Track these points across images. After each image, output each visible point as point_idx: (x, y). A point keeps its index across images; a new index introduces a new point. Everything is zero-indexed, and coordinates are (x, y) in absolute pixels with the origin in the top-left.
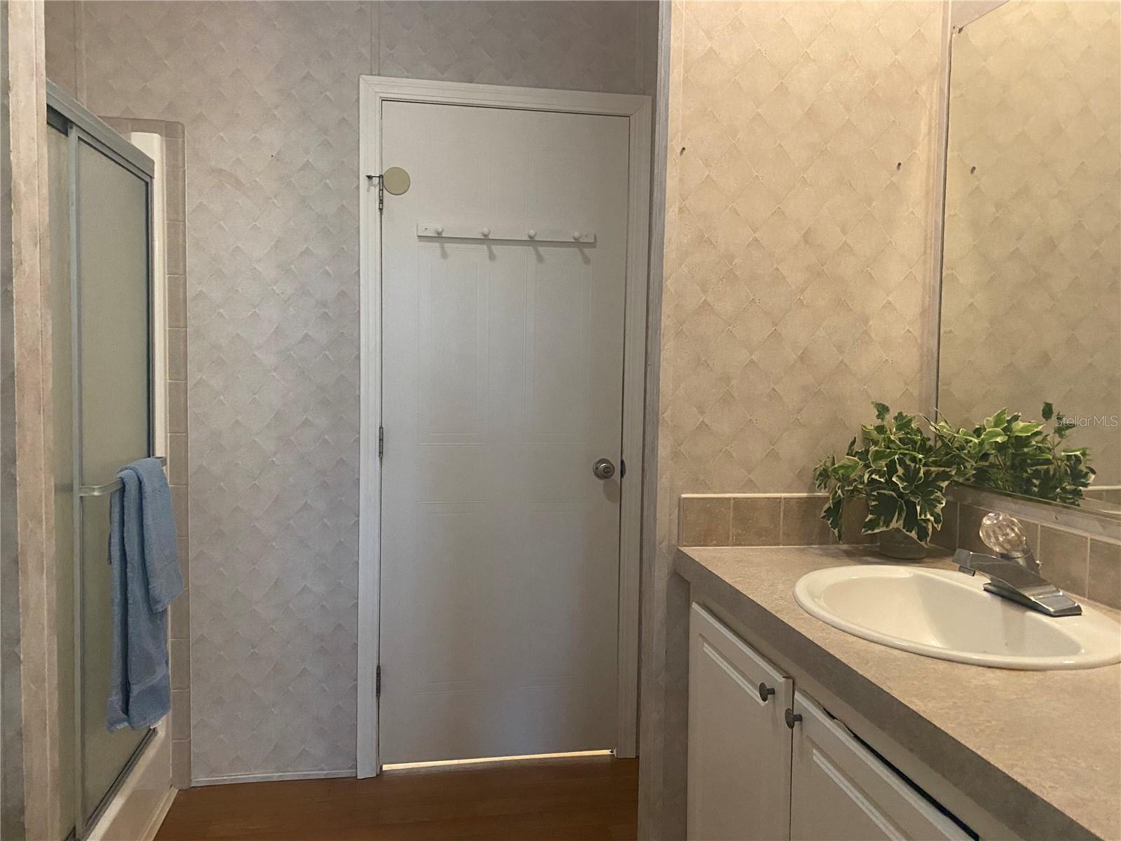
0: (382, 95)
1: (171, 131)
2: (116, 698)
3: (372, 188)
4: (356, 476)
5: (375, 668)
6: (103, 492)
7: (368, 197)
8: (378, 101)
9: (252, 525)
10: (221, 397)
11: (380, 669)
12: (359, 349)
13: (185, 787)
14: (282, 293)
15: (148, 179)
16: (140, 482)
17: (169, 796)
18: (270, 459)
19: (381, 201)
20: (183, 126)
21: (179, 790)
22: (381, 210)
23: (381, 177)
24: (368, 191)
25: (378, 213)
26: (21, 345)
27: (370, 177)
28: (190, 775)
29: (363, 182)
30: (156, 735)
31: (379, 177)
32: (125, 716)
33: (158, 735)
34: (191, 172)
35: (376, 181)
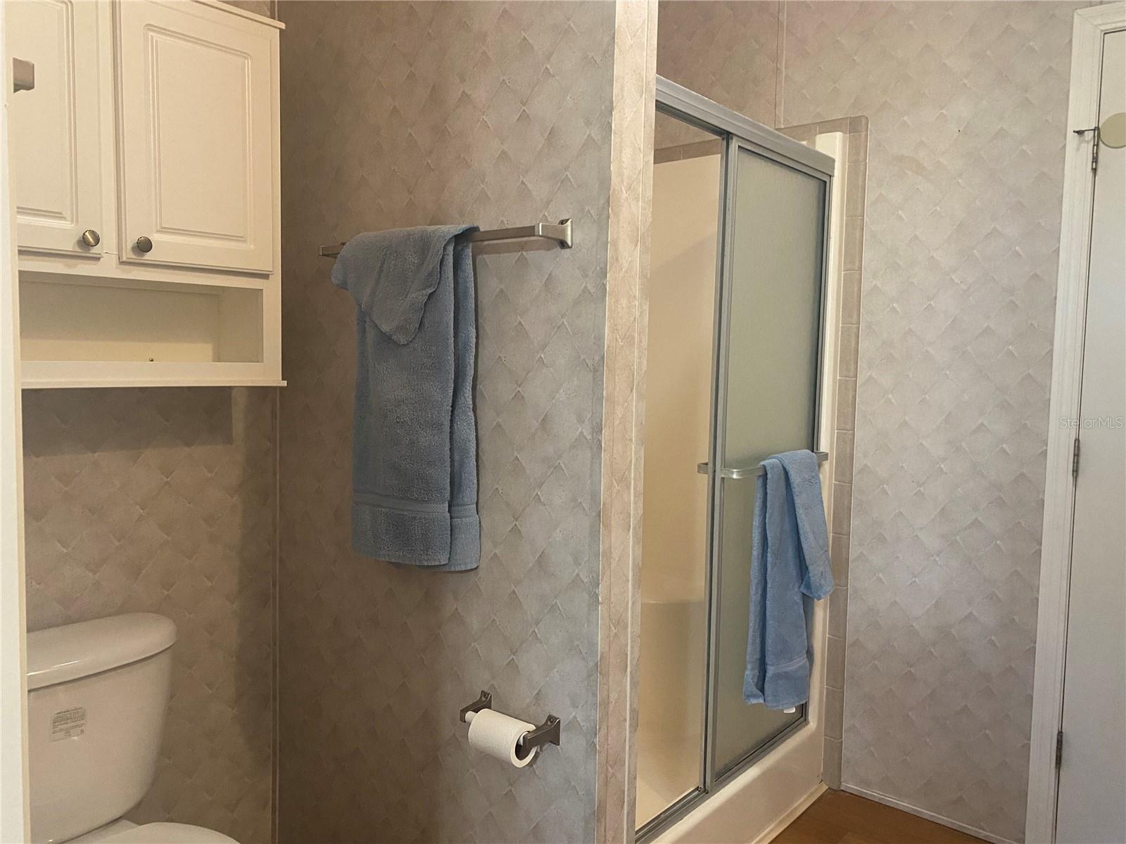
0: (1103, 28)
1: (854, 126)
2: (750, 674)
3: (1084, 145)
4: (1041, 496)
5: (1056, 733)
6: (742, 475)
7: (1077, 156)
8: (1099, 34)
9: (915, 534)
10: (890, 396)
11: (1061, 736)
12: (1052, 344)
13: (835, 787)
14: (961, 282)
15: (826, 178)
16: (786, 473)
17: (816, 790)
18: (938, 466)
19: (1095, 159)
20: (867, 118)
21: (829, 788)
22: (1095, 170)
23: (1097, 129)
24: (1078, 149)
25: (1090, 174)
26: (614, 329)
27: (1080, 133)
28: (840, 779)
29: (1071, 138)
30: (807, 724)
31: (1094, 130)
32: (761, 694)
33: (809, 726)
34: (872, 164)
35: (1089, 135)
